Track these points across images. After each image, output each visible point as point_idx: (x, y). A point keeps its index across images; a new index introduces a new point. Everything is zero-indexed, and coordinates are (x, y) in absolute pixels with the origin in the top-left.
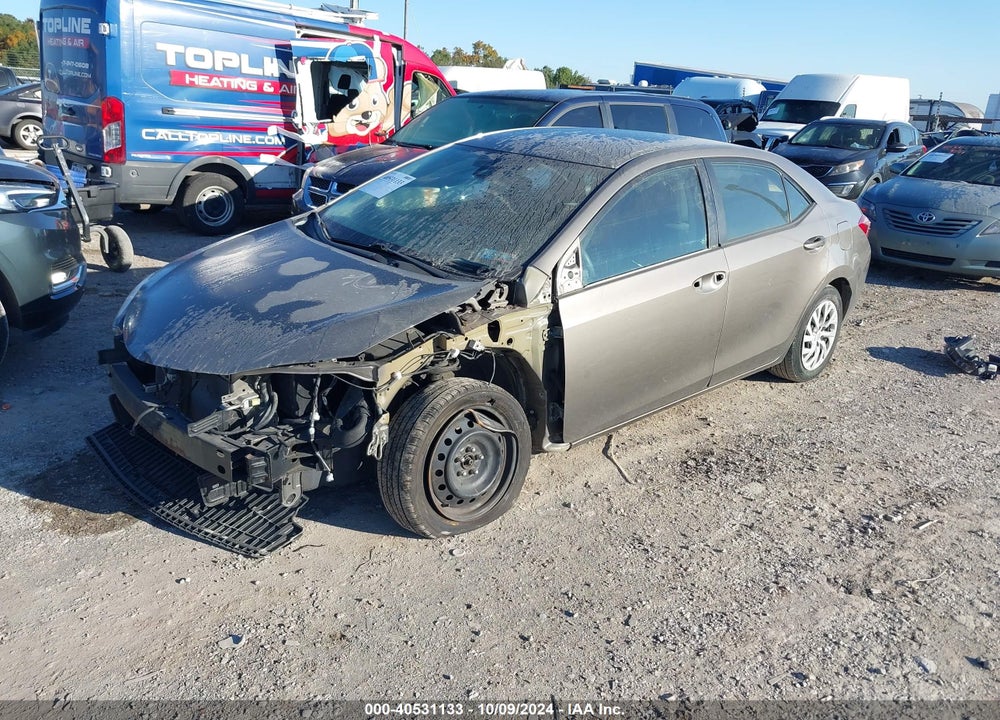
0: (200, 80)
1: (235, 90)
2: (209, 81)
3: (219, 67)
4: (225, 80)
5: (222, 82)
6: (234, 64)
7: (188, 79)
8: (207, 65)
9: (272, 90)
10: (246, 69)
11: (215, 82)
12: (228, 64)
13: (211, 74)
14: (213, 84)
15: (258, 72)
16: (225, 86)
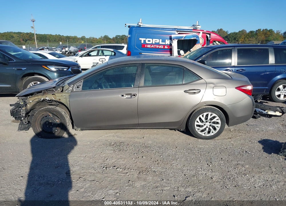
0: (149, 46)
1: (157, 48)
2: (151, 46)
3: (154, 43)
4: (155, 46)
5: (154, 46)
6: (158, 42)
7: (146, 46)
8: (151, 42)
9: (167, 48)
10: (161, 43)
11: (153, 46)
12: (156, 42)
13: (152, 44)
14: (152, 47)
15: (164, 43)
16: (155, 47)
